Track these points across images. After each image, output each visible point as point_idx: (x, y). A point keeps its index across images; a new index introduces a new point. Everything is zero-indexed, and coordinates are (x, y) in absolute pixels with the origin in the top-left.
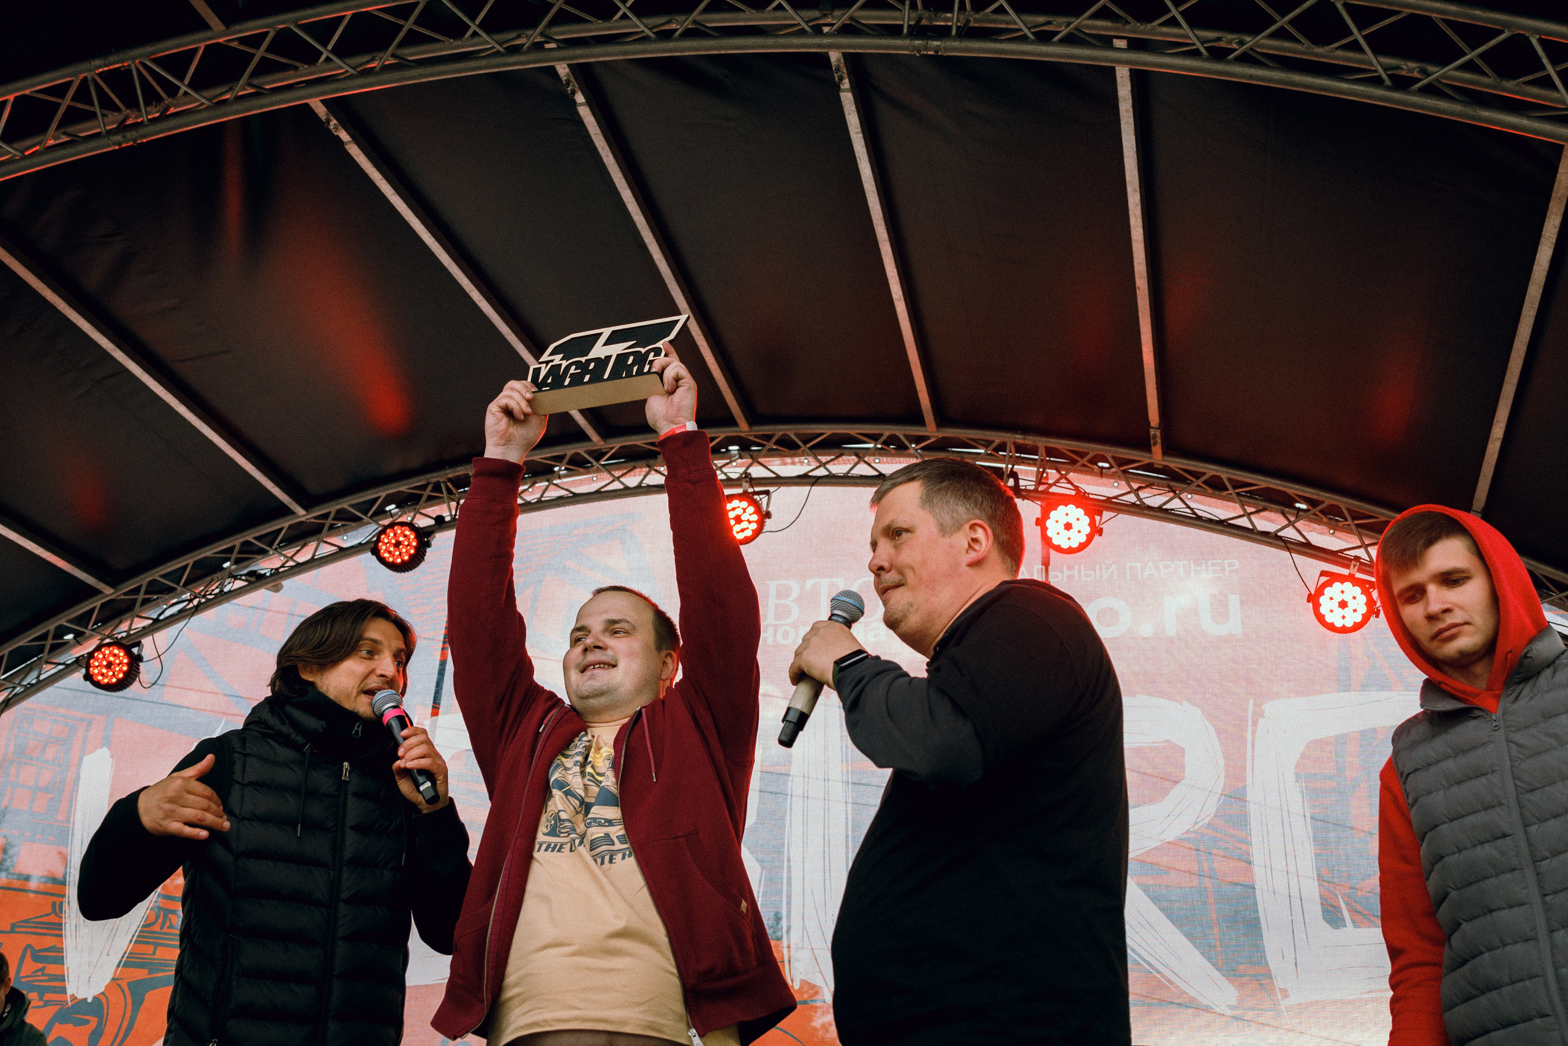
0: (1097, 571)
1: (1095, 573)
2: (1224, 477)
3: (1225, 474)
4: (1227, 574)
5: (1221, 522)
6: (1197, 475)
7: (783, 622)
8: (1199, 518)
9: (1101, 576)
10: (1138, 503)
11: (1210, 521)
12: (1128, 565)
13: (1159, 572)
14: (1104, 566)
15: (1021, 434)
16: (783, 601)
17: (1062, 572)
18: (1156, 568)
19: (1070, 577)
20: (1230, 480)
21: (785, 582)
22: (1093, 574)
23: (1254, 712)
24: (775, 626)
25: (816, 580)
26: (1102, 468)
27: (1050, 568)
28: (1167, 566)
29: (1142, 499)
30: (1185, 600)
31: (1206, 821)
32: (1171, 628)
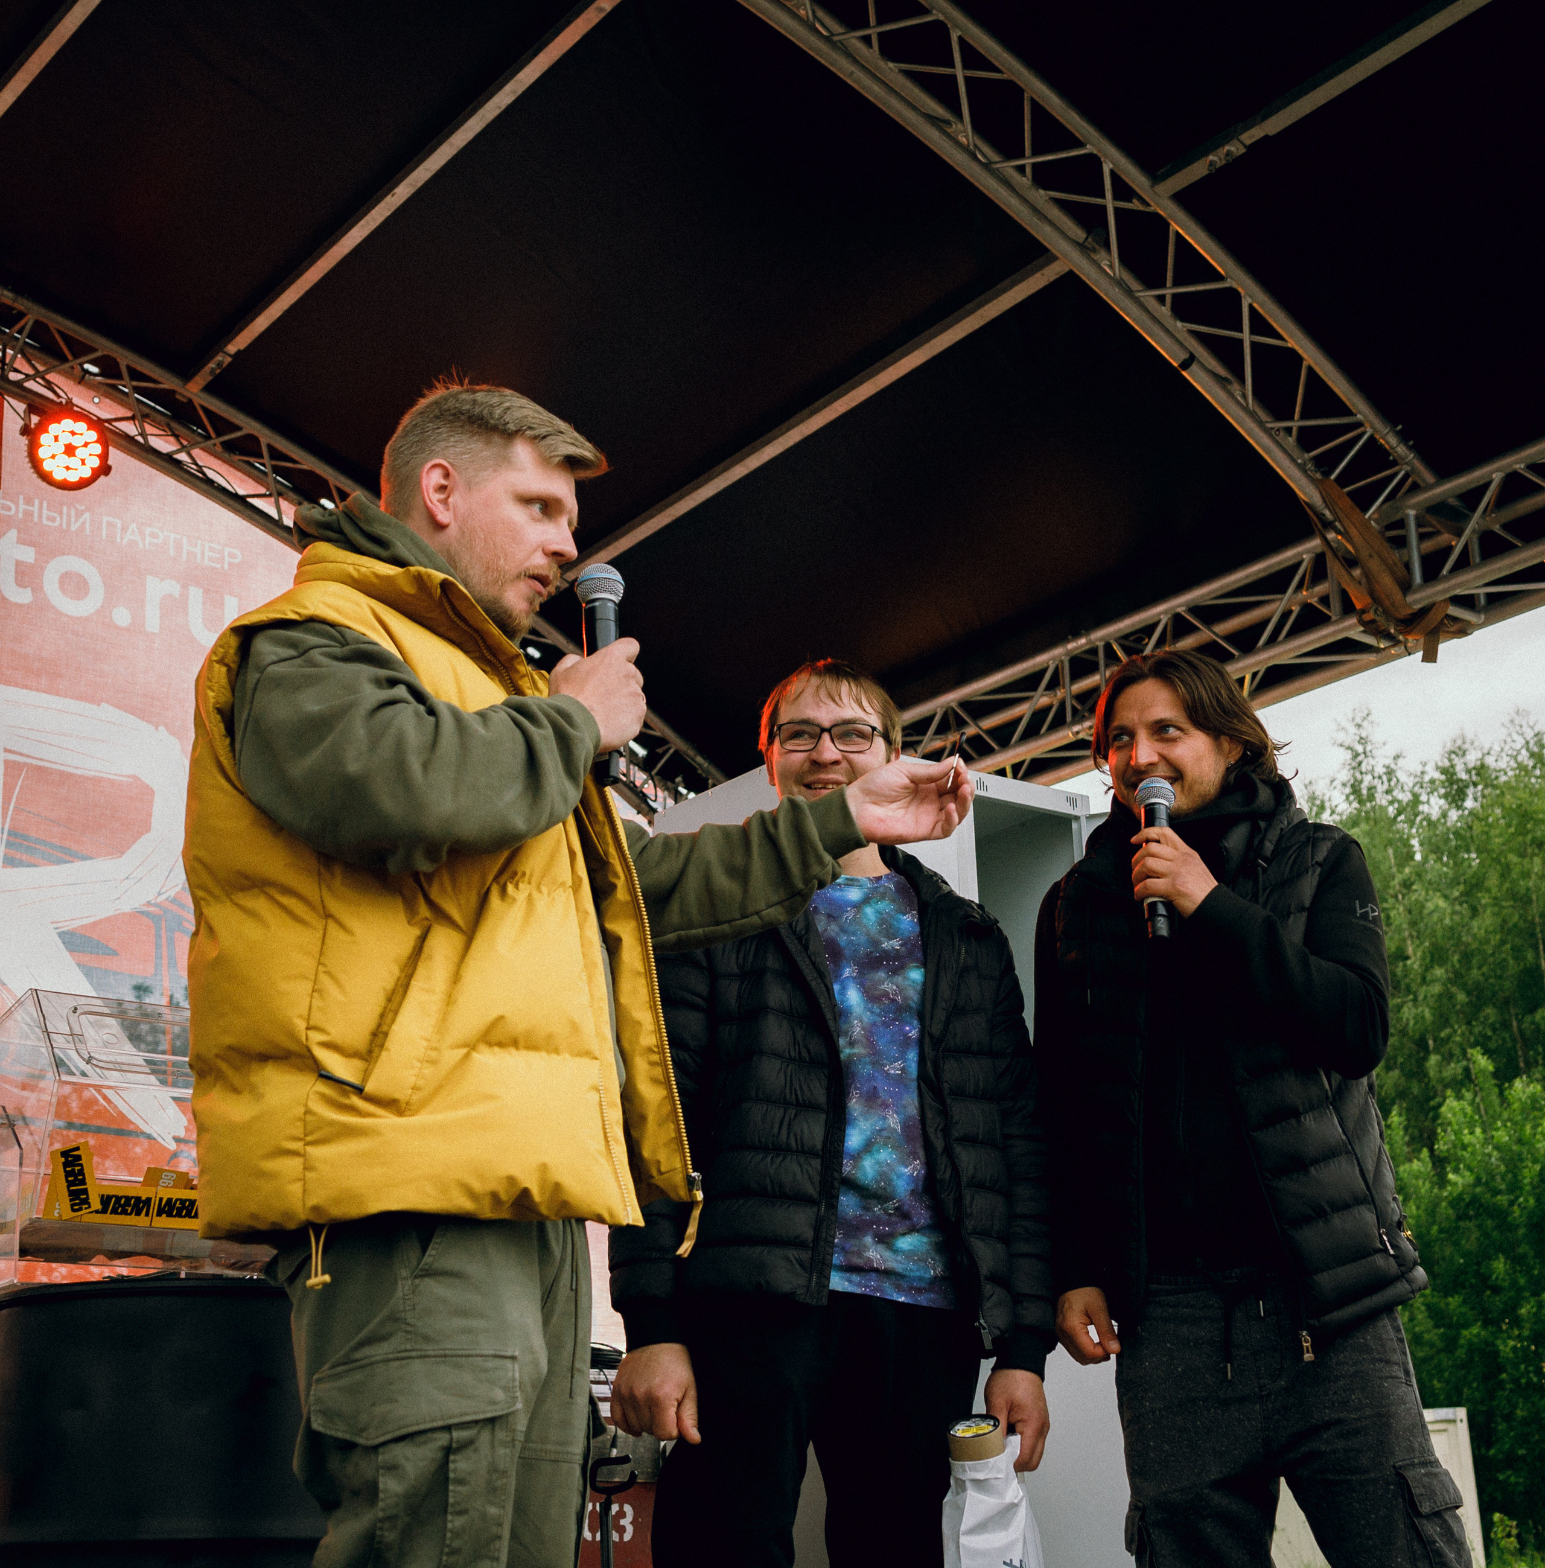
0: (65, 517)
1: (61, 518)
2: (264, 442)
3: (266, 437)
4: (226, 566)
5: (235, 496)
6: (222, 425)
8: (210, 482)
9: (69, 524)
10: (140, 439)
11: (224, 490)
12: (105, 519)
13: (144, 539)
14: (73, 514)
15: (12, 291)
17: (17, 504)
18: (141, 533)
19: (28, 514)
20: (270, 447)
22: (58, 519)
26: (87, 372)
28: (154, 535)
29: (143, 434)
30: (172, 587)
31: (172, 893)
32: (153, 621)
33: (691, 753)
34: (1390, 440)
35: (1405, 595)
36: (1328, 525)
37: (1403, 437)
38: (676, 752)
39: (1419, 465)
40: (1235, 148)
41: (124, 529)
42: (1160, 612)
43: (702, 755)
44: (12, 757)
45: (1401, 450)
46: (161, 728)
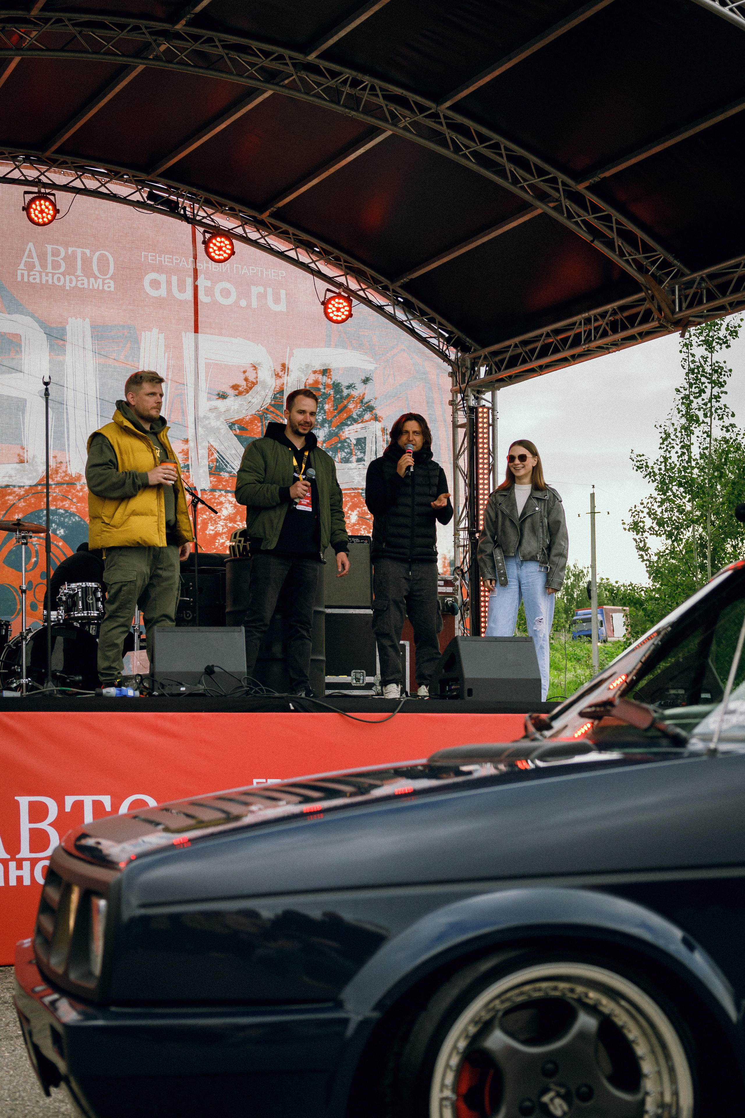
0: (220, 267)
2: (291, 232)
3: (291, 230)
4: (279, 278)
5: (282, 253)
7: (57, 272)
8: (272, 249)
9: (222, 270)
10: (244, 235)
11: (277, 251)
12: (235, 265)
13: (249, 272)
14: (223, 265)
16: (56, 259)
17: (203, 264)
18: (249, 270)
20: (293, 233)
21: (57, 247)
22: (218, 268)
23: (289, 353)
24: (52, 273)
25: (74, 249)
27: (197, 261)
28: (253, 269)
29: (245, 232)
30: (261, 289)
31: (266, 406)
32: (254, 304)
33: (464, 337)
34: (671, 258)
35: (673, 315)
36: (647, 289)
37: (676, 258)
38: (458, 337)
39: (682, 267)
40: (597, 179)
41: (242, 268)
42: (609, 307)
43: (468, 337)
44: (208, 361)
45: (676, 262)
46: (260, 345)
